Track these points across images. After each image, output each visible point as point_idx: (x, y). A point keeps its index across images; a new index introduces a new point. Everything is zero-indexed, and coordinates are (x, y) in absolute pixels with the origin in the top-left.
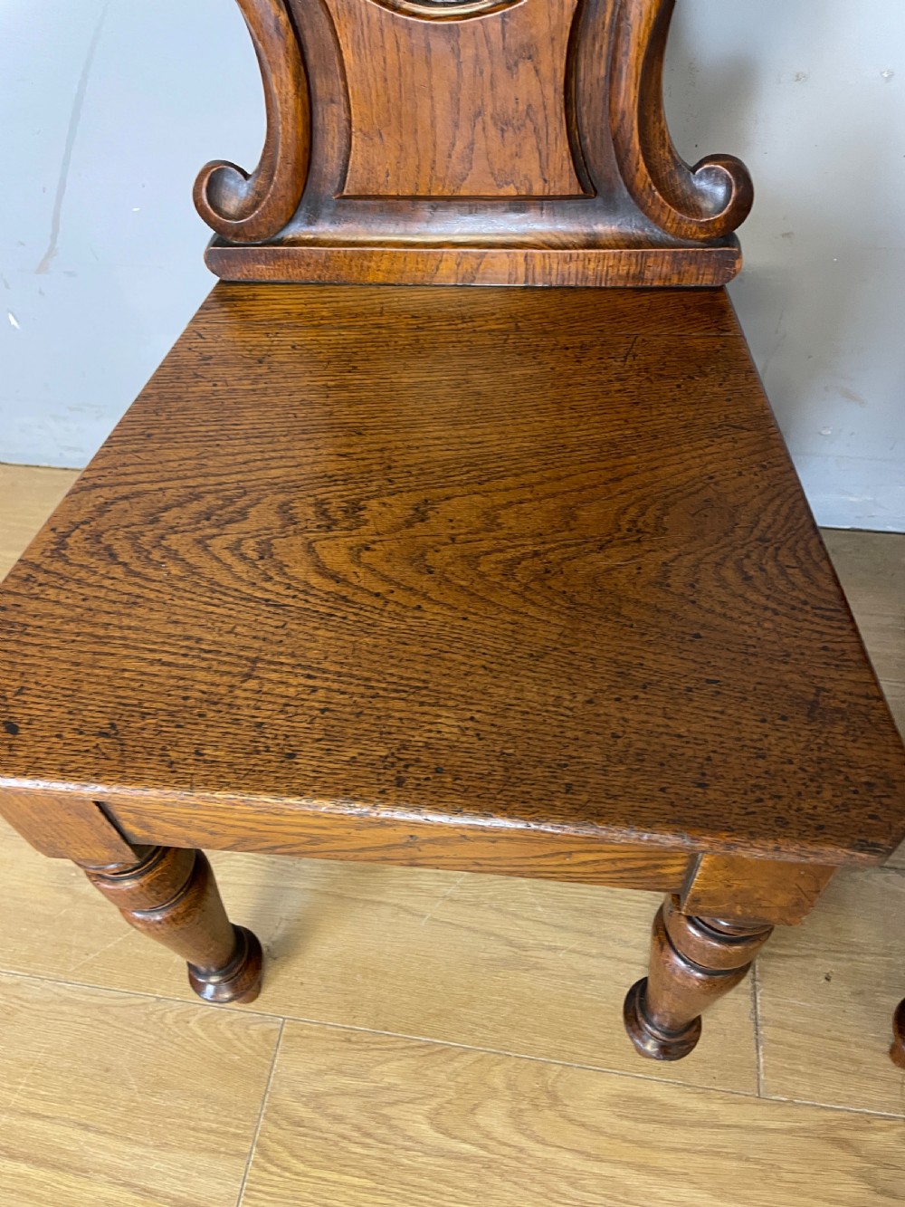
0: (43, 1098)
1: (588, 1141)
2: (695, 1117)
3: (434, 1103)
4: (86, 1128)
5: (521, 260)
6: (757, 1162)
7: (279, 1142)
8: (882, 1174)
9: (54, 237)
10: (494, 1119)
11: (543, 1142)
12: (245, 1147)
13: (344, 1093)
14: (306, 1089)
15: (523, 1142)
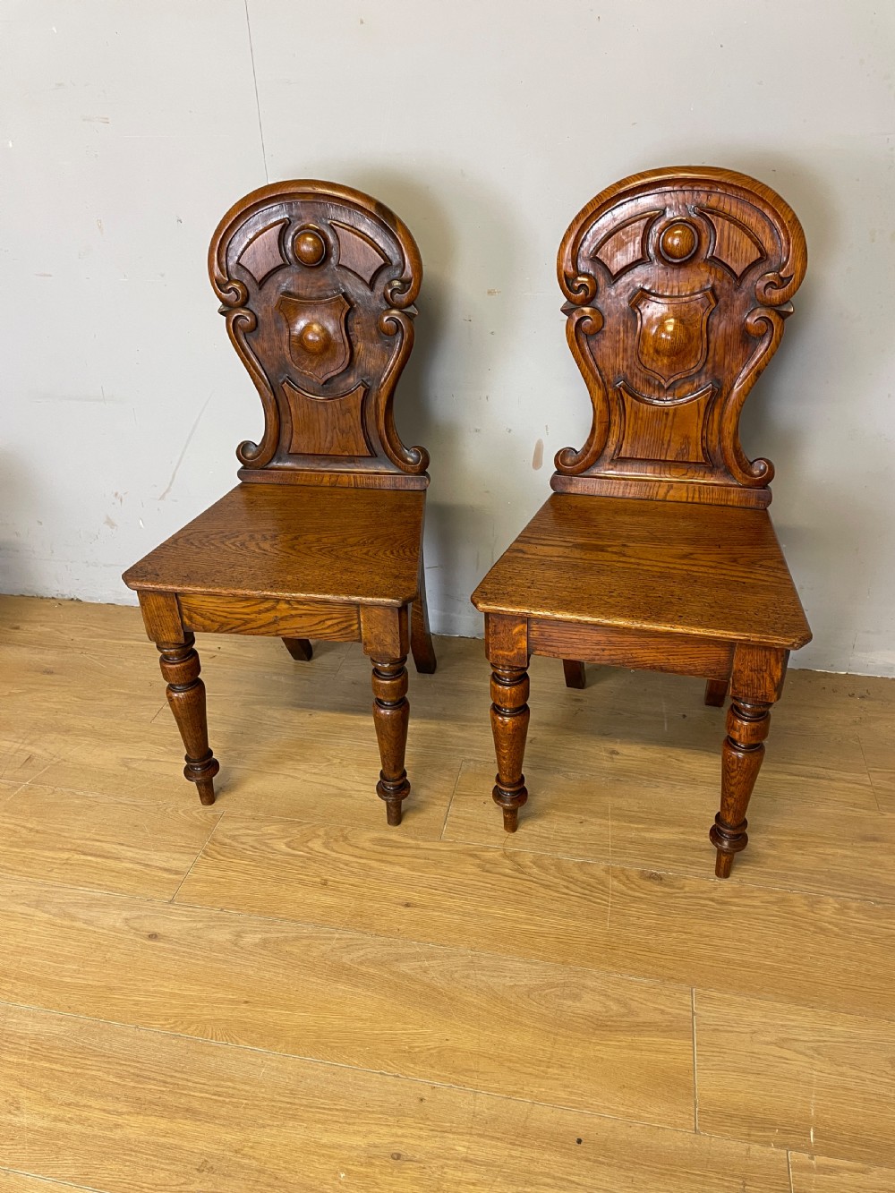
0: (103, 835)
1: (357, 852)
3: (289, 839)
4: (122, 844)
5: (352, 478)
6: (432, 860)
7: (214, 850)
9: (171, 484)
10: (316, 845)
11: (337, 852)
12: (198, 851)
13: (248, 835)
14: (230, 834)
15: (328, 852)
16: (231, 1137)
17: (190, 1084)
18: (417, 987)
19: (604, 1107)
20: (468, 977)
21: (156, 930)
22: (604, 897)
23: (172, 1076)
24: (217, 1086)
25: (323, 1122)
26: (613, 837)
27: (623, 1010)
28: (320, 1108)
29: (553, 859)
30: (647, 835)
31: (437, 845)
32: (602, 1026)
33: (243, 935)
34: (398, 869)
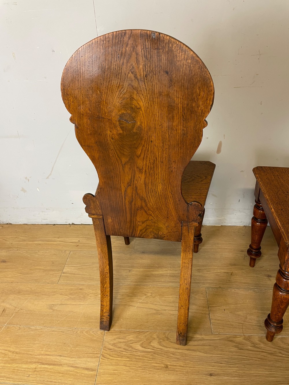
0: (50, 351)
2: (198, 339)
3: (141, 342)
4: (61, 356)
6: (213, 346)
7: (106, 354)
8: (240, 346)
9: (51, 172)
10: (155, 344)
11: (166, 347)
12: (99, 355)
13: (120, 342)
14: (112, 343)
15: (162, 348)
31: (211, 337)
34: (199, 354)
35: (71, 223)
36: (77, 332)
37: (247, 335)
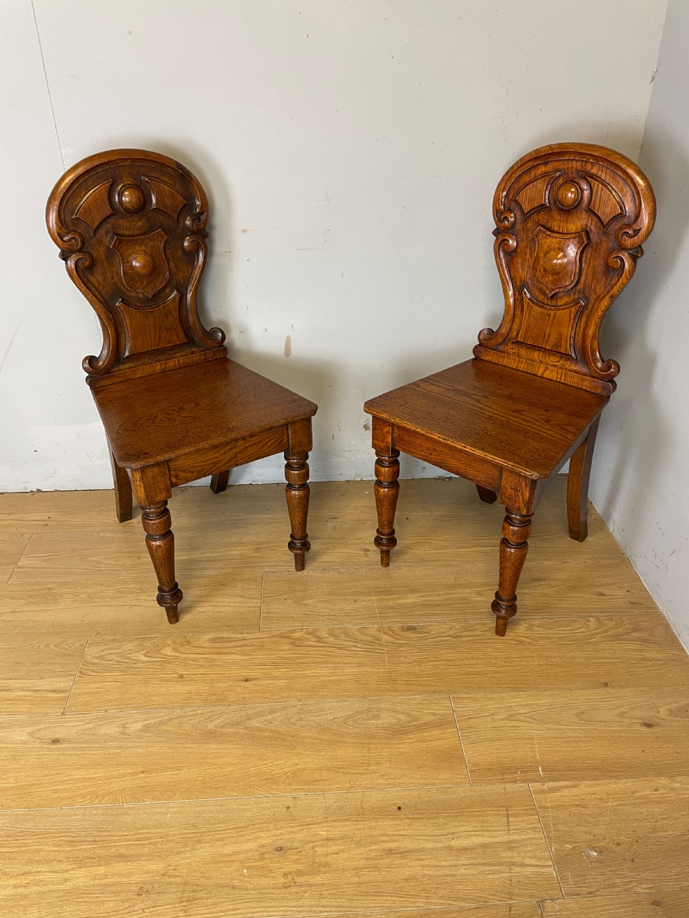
1: (200, 650)
3: (145, 651)
4: (10, 679)
6: (257, 646)
7: (87, 670)
8: (297, 642)
10: (168, 651)
11: (185, 653)
12: (75, 673)
13: (112, 654)
14: (98, 655)
15: (177, 654)
16: (155, 866)
17: (115, 838)
18: (267, 734)
19: (410, 783)
20: (301, 719)
21: (57, 736)
22: (381, 648)
23: (99, 836)
24: (136, 834)
25: (222, 839)
26: (378, 607)
27: (409, 718)
28: (218, 831)
29: (341, 629)
30: (400, 602)
31: (258, 635)
32: (397, 732)
33: (128, 726)
34: (233, 656)
35: (35, 490)
36: (39, 647)
37: (311, 628)
